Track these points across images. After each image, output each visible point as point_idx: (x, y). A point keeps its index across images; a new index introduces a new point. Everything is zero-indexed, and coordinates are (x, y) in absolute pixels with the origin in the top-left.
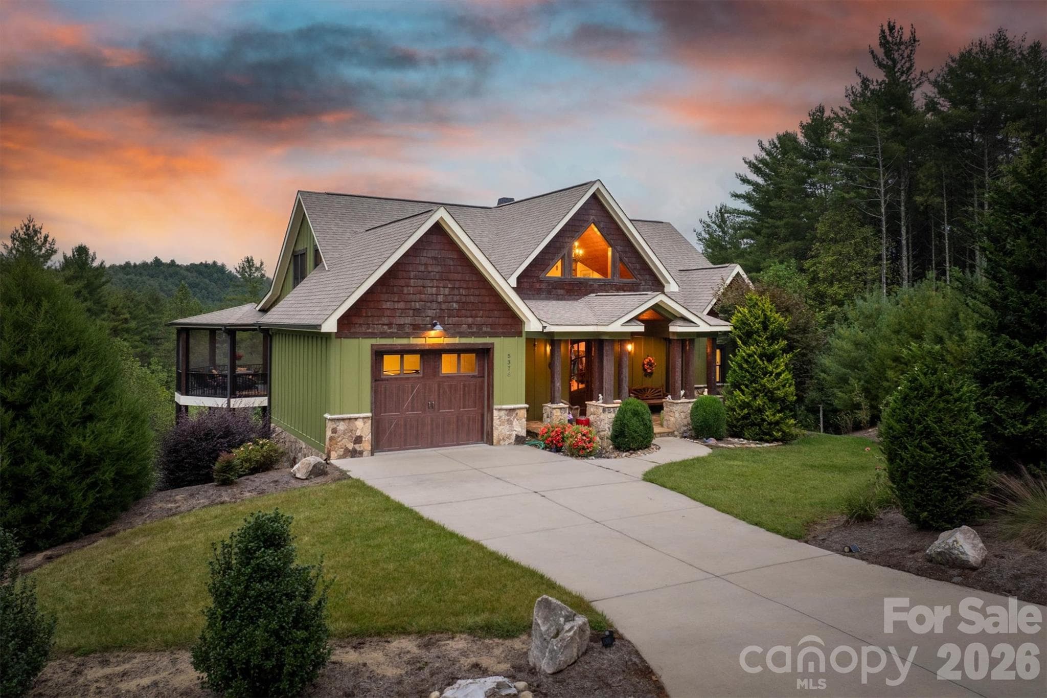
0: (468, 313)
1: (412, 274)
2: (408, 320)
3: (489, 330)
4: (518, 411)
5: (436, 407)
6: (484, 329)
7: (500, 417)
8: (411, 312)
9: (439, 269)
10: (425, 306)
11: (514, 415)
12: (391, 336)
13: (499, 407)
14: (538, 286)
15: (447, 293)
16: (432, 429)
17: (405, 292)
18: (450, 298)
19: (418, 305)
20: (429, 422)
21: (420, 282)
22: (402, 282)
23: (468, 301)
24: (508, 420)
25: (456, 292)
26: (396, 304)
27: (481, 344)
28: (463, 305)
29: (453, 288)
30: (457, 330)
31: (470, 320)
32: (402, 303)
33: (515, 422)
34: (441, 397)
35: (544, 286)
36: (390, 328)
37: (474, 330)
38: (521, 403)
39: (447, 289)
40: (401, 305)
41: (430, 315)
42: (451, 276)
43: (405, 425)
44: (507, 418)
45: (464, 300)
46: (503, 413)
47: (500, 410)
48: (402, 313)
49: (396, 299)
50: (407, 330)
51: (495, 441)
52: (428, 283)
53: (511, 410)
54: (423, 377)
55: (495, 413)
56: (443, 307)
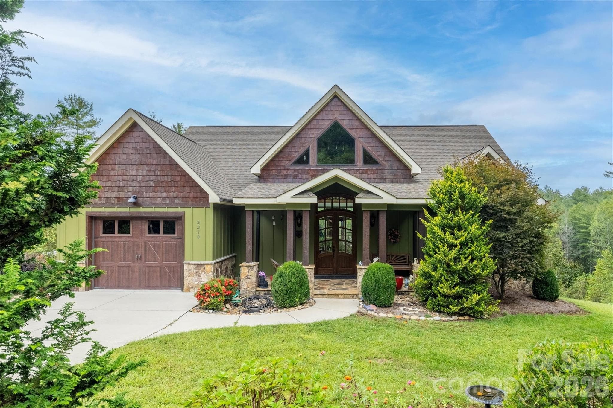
0: (163, 189)
1: (117, 161)
2: (114, 195)
3: (180, 202)
4: (205, 266)
5: (143, 259)
6: (176, 201)
7: (189, 270)
8: (117, 188)
9: (138, 156)
10: (127, 184)
11: (202, 269)
12: (100, 205)
13: (188, 262)
14: (285, 173)
15: (144, 174)
16: (140, 275)
17: (112, 174)
18: (147, 178)
19: (121, 184)
20: (138, 270)
21: (123, 167)
22: (109, 167)
23: (162, 179)
24: (196, 273)
25: (153, 173)
26: (105, 183)
27: (173, 213)
28: (158, 183)
29: (150, 170)
30: (154, 202)
31: (164, 195)
32: (109, 182)
33: (203, 275)
34: (147, 252)
35: (290, 172)
36: (100, 200)
37: (168, 202)
38: (210, 260)
39: (145, 171)
40: (109, 184)
41: (131, 191)
42: (149, 161)
43: (119, 271)
44: (195, 271)
45: (159, 179)
46: (191, 267)
47: (189, 264)
48: (109, 189)
49: (104, 180)
50: (113, 202)
51: (185, 288)
52: (130, 167)
53: (198, 265)
54: (132, 237)
55: (186, 267)
56: (142, 185)
